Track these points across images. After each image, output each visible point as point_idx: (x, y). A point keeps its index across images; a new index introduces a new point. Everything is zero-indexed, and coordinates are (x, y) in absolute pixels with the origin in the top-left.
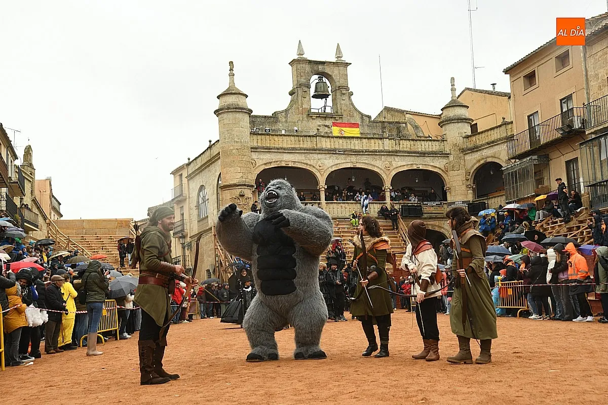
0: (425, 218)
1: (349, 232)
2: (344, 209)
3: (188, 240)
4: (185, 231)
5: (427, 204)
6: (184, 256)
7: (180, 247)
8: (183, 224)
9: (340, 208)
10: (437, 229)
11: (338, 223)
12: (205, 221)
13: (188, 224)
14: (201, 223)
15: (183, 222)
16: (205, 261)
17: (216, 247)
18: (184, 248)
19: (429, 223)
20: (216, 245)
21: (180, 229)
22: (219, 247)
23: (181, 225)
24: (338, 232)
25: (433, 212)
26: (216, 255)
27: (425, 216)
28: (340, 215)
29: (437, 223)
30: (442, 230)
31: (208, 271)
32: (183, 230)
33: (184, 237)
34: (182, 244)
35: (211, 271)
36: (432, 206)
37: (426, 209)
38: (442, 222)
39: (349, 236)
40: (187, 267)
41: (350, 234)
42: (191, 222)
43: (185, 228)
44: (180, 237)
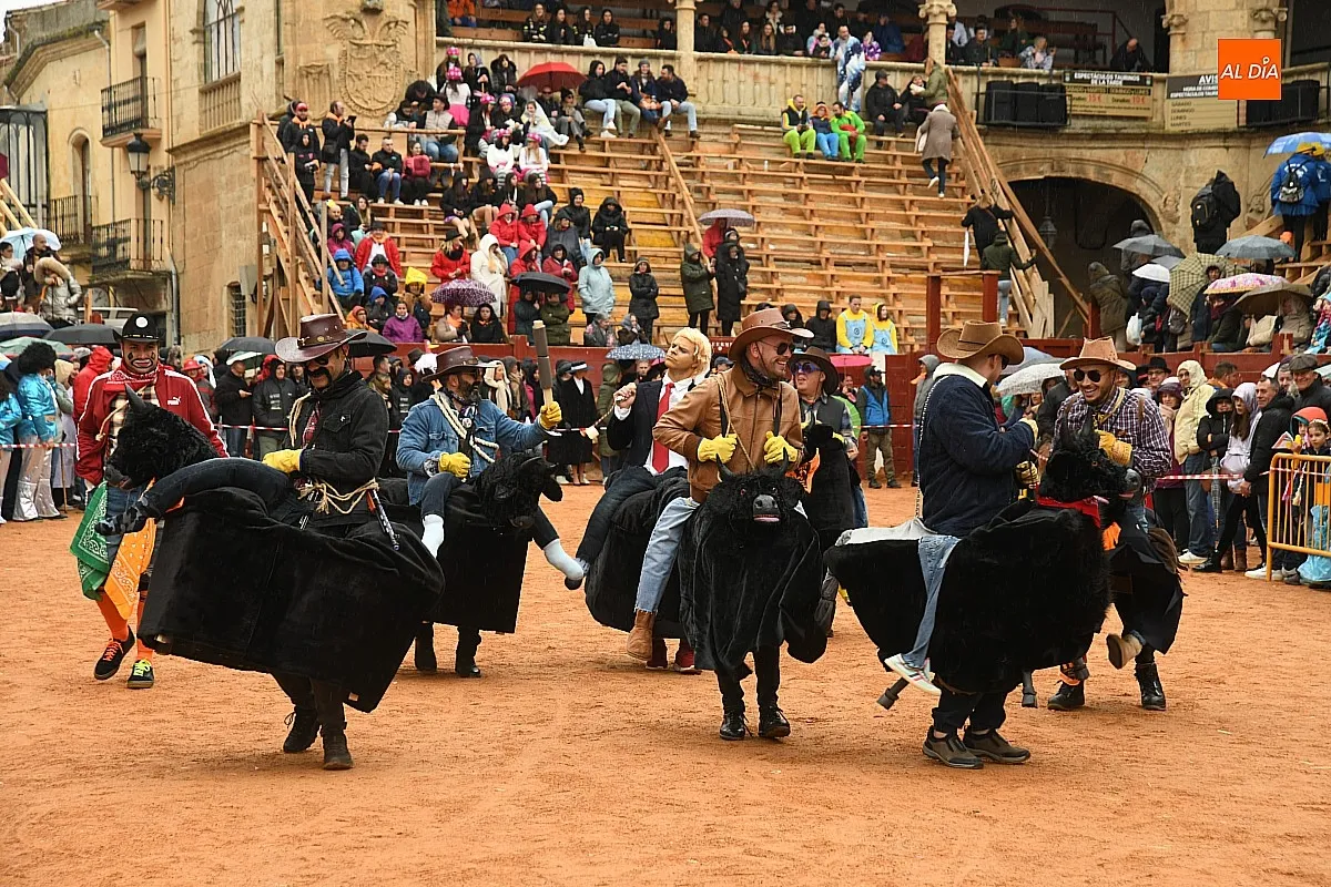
0: (1075, 137)
1: (780, 179)
2: (765, 85)
3: (161, 160)
4: (151, 124)
5: (1089, 81)
6: (145, 221)
7: (127, 187)
8: (142, 98)
9: (750, 80)
10: (1117, 180)
11: (736, 139)
12: (228, 94)
13: (163, 100)
14: (214, 99)
15: (143, 87)
16: (225, 251)
17: (263, 207)
18: (144, 189)
19: (1087, 154)
20: (261, 199)
21: (132, 115)
22: (273, 208)
23: (135, 99)
24: (734, 177)
25: (1110, 112)
26: (263, 239)
27: (1076, 126)
28: (748, 110)
29: (1118, 155)
30: (1137, 187)
31: (235, 288)
32: (141, 121)
33: (143, 147)
34: (139, 175)
35: (245, 291)
36: (1108, 91)
37: (1079, 102)
38: (1141, 154)
39: (775, 194)
40: (155, 266)
41: (780, 188)
42: (172, 94)
43: (151, 115)
44: (130, 149)
